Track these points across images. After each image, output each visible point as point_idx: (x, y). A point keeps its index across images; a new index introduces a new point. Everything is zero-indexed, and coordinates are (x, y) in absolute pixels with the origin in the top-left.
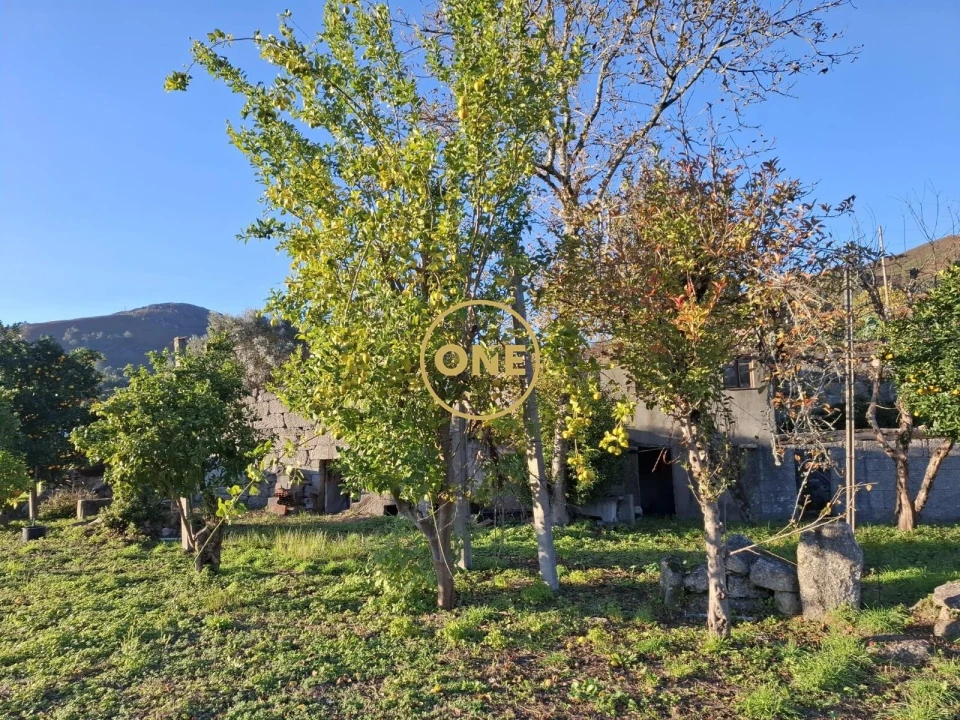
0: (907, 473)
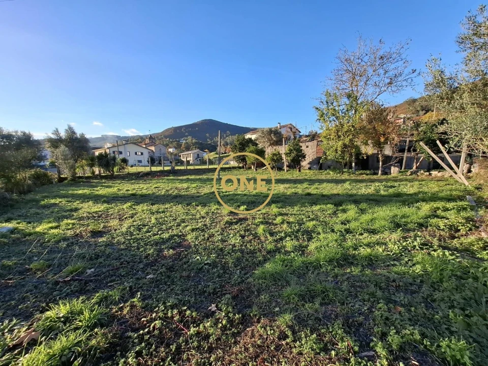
0: (416, 160)
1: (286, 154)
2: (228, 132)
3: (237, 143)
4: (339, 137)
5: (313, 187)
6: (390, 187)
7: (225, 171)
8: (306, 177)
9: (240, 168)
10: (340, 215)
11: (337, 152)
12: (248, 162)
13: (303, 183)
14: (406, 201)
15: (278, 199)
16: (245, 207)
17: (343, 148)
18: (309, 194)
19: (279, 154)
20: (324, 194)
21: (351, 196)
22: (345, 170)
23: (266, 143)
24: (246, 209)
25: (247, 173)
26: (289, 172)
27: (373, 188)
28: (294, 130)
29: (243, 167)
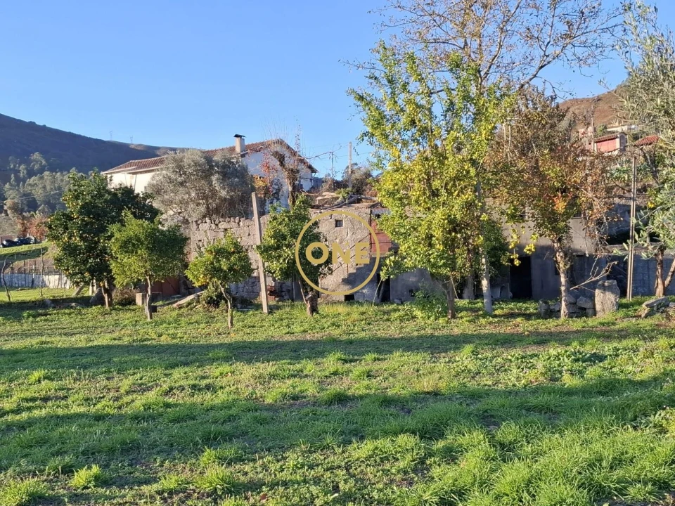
0: (662, 267)
1: (265, 250)
2: (36, 156)
3: (73, 207)
4: (435, 194)
5: (358, 369)
6: (589, 360)
7: (18, 318)
8: (335, 333)
9: (86, 302)
10: (436, 472)
11: (431, 245)
12: (119, 281)
13: (322, 354)
14: (629, 406)
15: (227, 427)
16: (95, 469)
17: (450, 232)
18: (341, 399)
19: (238, 249)
20: (390, 392)
21: (475, 396)
22: (461, 303)
23: (192, 206)
24: (97, 478)
25: (117, 325)
26: (278, 314)
27: (540, 366)
28: (290, 163)
29: (99, 300)
